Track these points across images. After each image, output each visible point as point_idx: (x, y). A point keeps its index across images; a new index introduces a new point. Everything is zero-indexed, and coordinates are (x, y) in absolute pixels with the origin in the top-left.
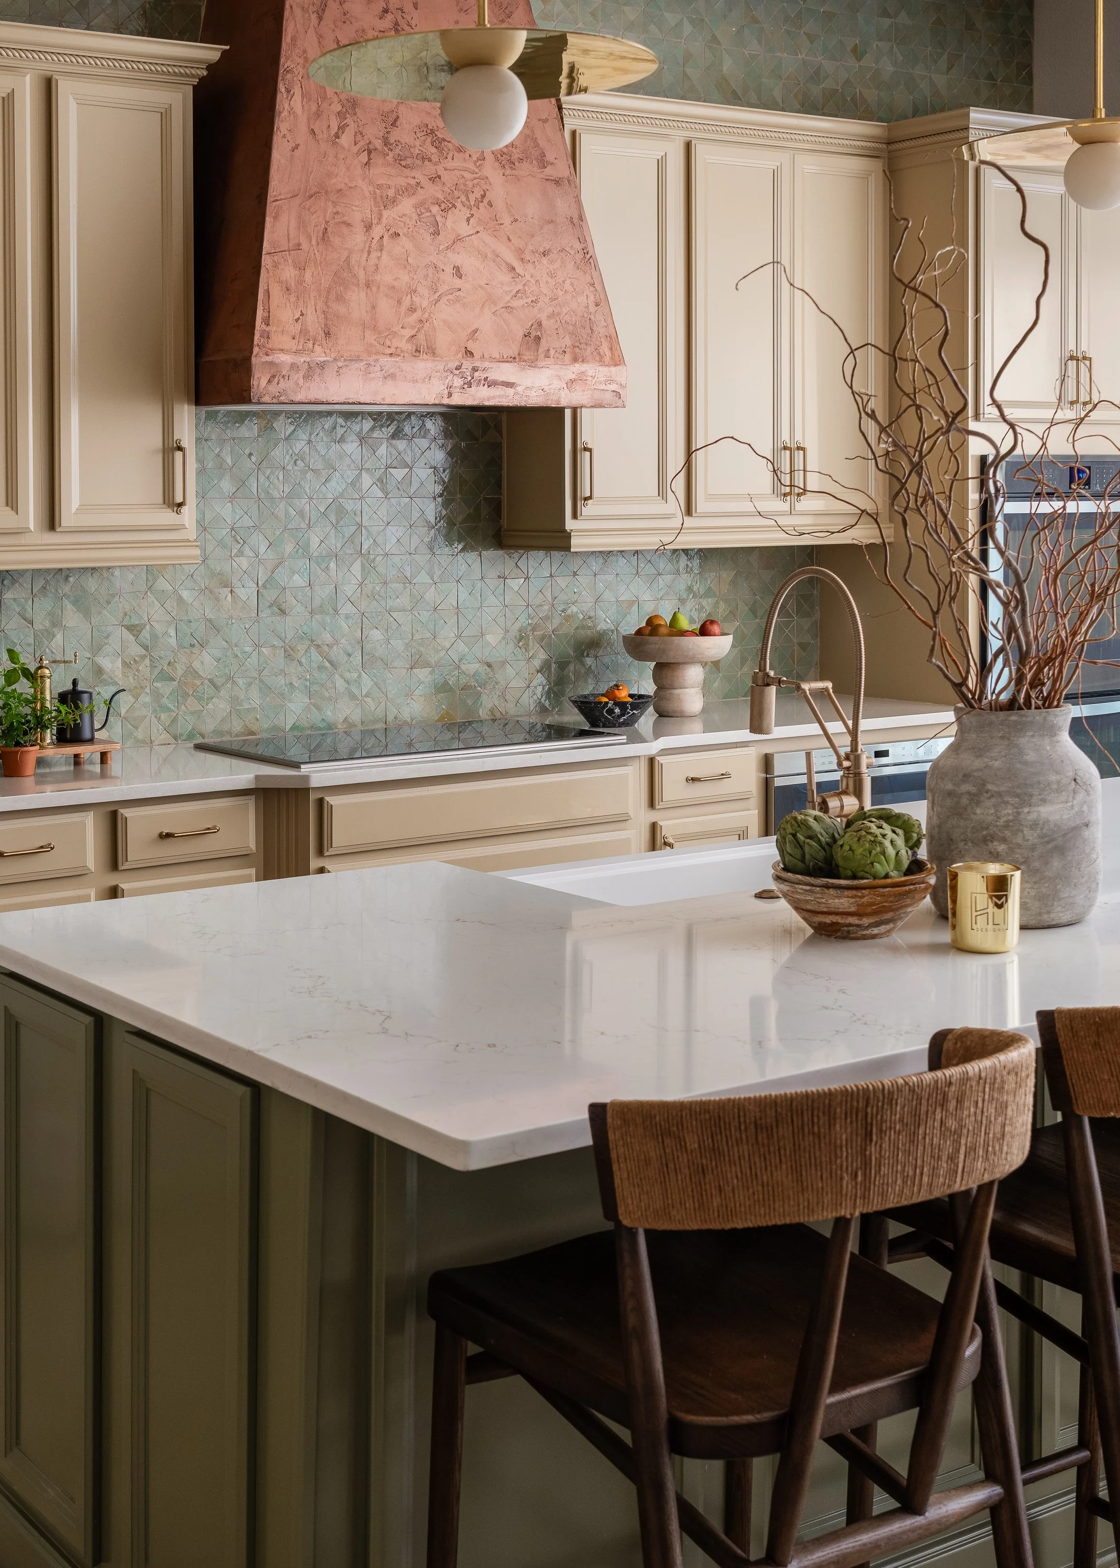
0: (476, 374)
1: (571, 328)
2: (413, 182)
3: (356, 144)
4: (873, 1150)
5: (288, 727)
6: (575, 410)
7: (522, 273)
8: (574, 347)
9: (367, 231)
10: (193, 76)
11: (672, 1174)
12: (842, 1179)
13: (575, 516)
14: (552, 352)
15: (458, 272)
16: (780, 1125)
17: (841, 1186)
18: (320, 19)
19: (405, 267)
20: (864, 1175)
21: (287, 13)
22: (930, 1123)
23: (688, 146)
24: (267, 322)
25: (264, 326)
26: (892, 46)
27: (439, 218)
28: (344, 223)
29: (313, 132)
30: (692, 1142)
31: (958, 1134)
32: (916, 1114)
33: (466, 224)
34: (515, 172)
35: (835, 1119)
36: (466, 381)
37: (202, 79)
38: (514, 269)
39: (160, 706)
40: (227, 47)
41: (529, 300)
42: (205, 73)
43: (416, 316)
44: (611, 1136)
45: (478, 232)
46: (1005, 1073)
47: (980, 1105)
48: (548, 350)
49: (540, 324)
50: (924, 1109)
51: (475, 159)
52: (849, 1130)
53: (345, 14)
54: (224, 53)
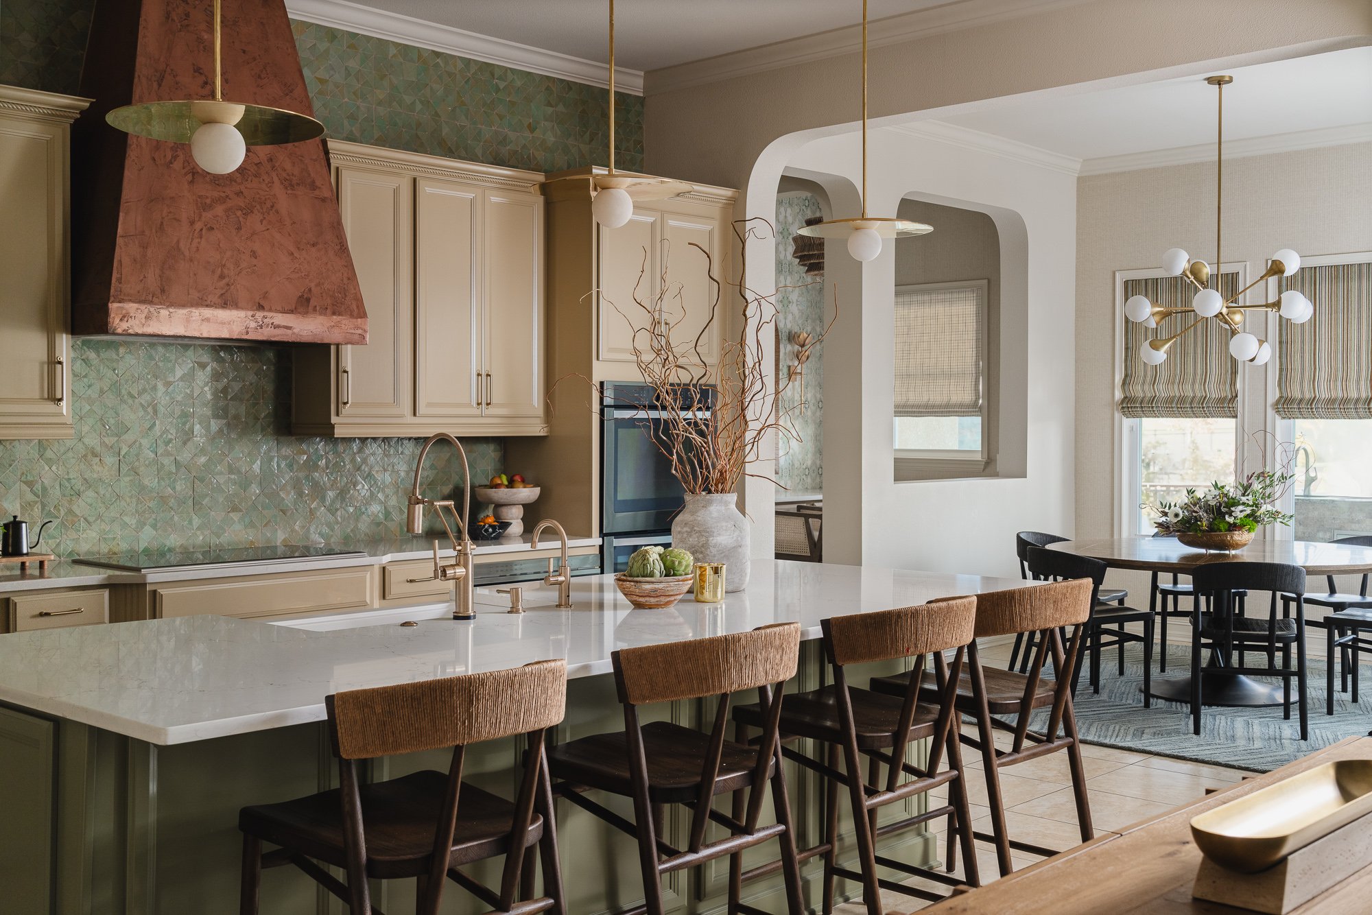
0: (265, 320)
1: (331, 293)
2: (223, 195)
3: (184, 168)
4: (473, 710)
5: (141, 550)
6: (338, 345)
7: (298, 257)
8: (333, 305)
9: (191, 225)
10: (71, 118)
11: (368, 727)
12: (457, 724)
13: (338, 415)
14: (318, 308)
15: (254, 254)
16: (424, 698)
17: (457, 728)
18: (160, 85)
19: (218, 250)
20: (469, 722)
21: (136, 80)
22: (504, 695)
23: (415, 180)
24: (119, 280)
25: (117, 283)
26: (554, 126)
27: (241, 219)
28: (175, 219)
29: (154, 159)
30: (378, 710)
31: (520, 702)
32: (497, 691)
33: (260, 223)
34: (294, 192)
35: (453, 693)
36: (259, 324)
37: (77, 120)
38: (292, 254)
39: (48, 535)
40: (95, 100)
41: (303, 274)
42: (79, 116)
43: (224, 281)
44: (336, 711)
45: (268, 229)
46: (546, 672)
47: (532, 687)
48: (316, 307)
49: (310, 290)
50: (501, 688)
51: (267, 182)
52: (461, 699)
53: (177, 84)
54: (92, 103)
